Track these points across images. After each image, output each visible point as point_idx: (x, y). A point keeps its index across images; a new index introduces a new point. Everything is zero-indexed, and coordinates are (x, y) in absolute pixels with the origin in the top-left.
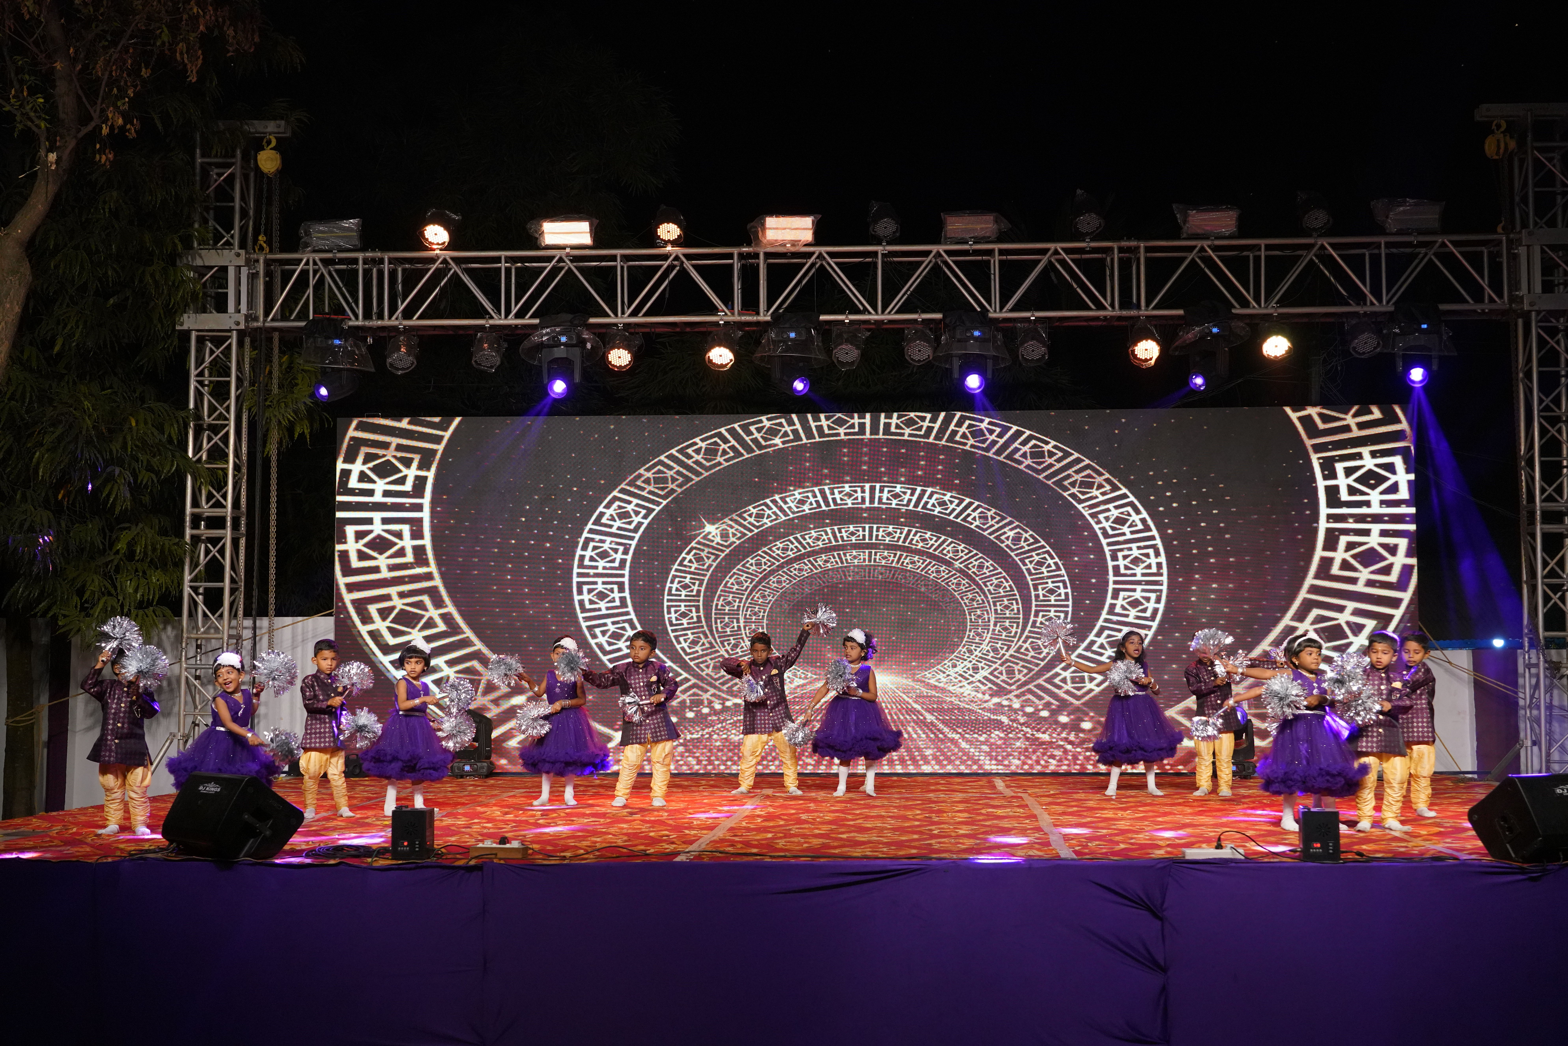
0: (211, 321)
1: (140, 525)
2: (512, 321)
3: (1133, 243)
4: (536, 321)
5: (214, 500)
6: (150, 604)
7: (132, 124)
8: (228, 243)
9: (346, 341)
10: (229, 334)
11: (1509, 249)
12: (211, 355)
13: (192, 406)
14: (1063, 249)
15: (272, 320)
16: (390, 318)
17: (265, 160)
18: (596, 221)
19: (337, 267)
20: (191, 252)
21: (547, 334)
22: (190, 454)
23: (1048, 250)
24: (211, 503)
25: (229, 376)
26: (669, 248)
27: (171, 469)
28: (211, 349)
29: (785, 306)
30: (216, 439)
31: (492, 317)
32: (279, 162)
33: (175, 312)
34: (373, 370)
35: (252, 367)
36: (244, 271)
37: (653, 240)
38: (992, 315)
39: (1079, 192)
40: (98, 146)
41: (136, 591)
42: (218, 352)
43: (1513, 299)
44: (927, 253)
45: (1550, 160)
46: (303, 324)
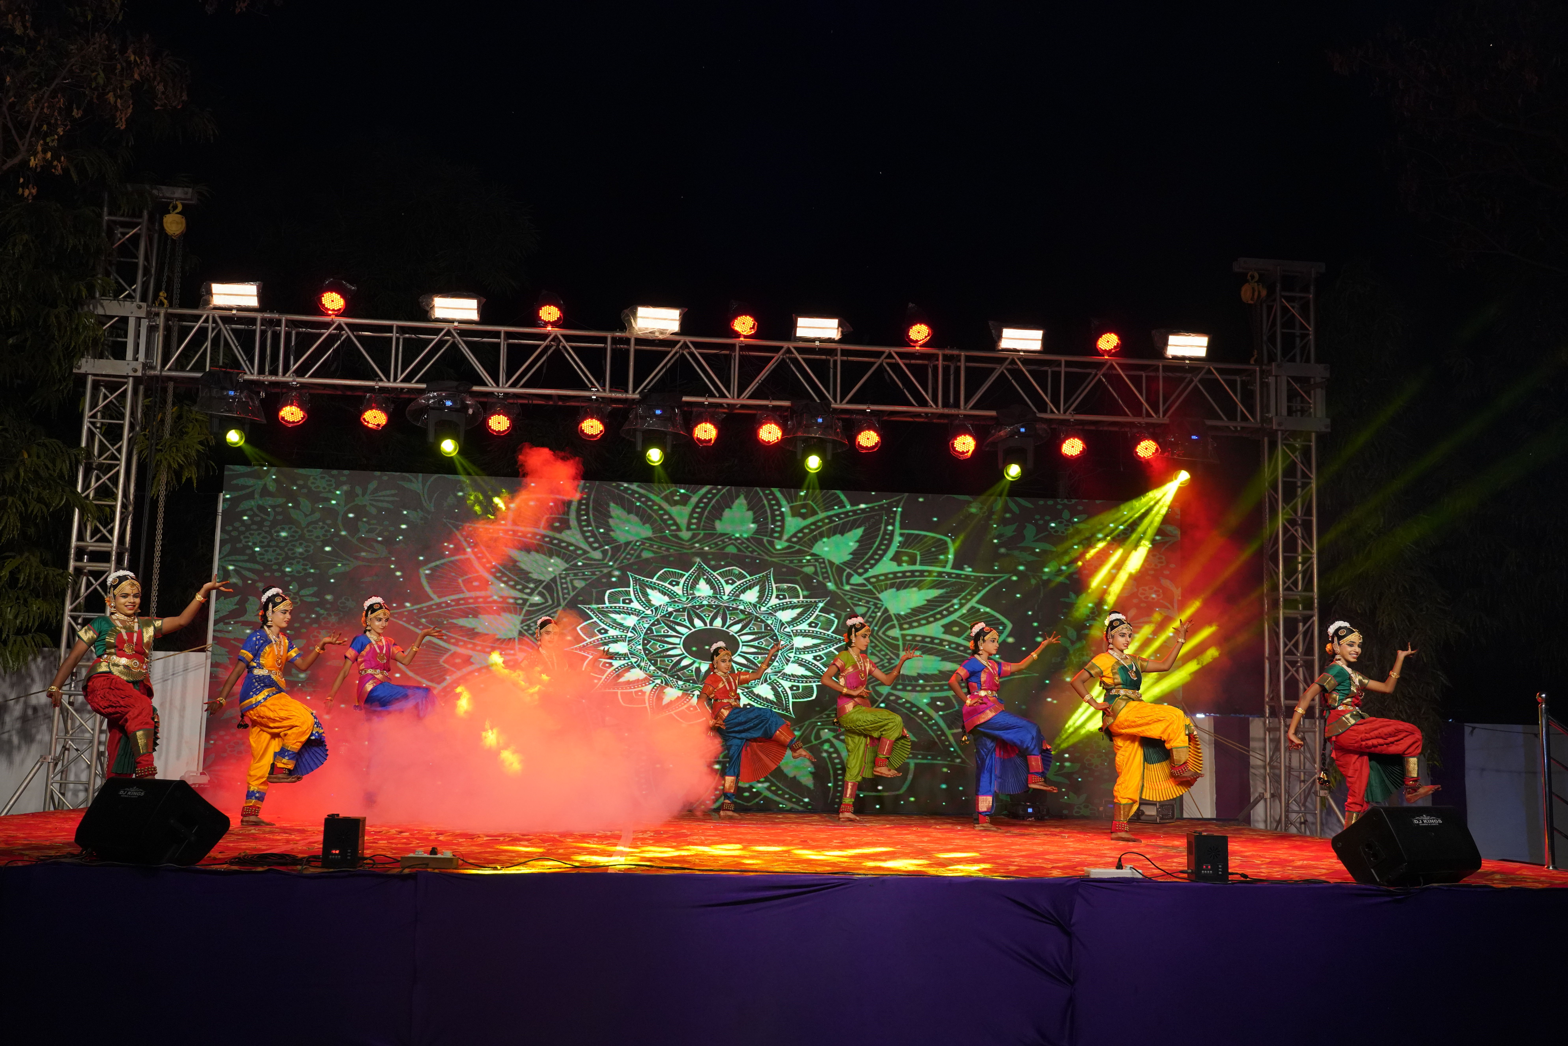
0: (109, 367)
1: (26, 554)
2: (399, 385)
3: (955, 352)
4: (424, 386)
5: (99, 536)
6: (27, 631)
7: (59, 161)
8: (129, 296)
9: (241, 393)
10: (125, 380)
11: (1261, 378)
12: (104, 400)
13: (83, 444)
14: (897, 353)
15: (169, 369)
16: (284, 374)
17: (171, 223)
18: (484, 300)
19: (233, 326)
20: (93, 301)
21: (434, 397)
22: (79, 490)
23: (883, 353)
24: (95, 539)
25: (123, 418)
26: (549, 328)
27: (60, 502)
28: (105, 394)
29: (648, 387)
30: (104, 479)
31: (381, 380)
32: (184, 225)
33: (74, 356)
34: (264, 421)
35: (145, 414)
36: (145, 323)
37: (535, 321)
38: (834, 406)
39: (911, 305)
40: (22, 180)
41: (16, 617)
42: (111, 398)
43: (1263, 420)
44: (777, 349)
45: (1293, 307)
46: (200, 375)
